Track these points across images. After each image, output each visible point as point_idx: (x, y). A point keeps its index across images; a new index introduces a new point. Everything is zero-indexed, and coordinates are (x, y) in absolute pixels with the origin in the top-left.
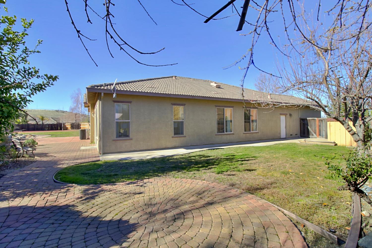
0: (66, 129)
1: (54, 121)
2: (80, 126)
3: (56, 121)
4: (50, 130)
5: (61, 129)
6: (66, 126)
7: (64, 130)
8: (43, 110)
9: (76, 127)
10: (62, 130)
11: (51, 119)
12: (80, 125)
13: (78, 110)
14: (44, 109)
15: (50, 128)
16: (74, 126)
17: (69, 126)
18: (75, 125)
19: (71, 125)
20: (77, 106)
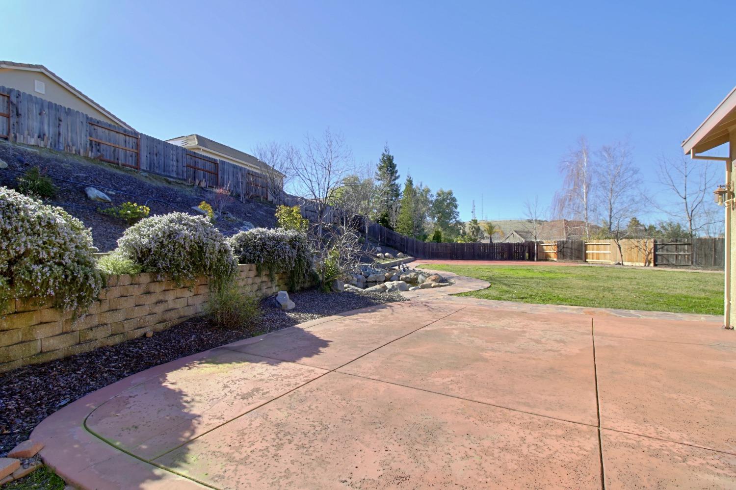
0: (546, 258)
1: (519, 237)
2: (586, 249)
3: (524, 238)
4: (505, 260)
5: (531, 259)
6: (543, 250)
7: (538, 260)
8: (507, 221)
9: (571, 253)
10: (533, 260)
11: (515, 233)
12: (586, 246)
13: (578, 201)
14: (509, 220)
15: (505, 256)
16: (565, 250)
17: (551, 251)
18: (570, 246)
19: (558, 246)
20: (574, 190)
